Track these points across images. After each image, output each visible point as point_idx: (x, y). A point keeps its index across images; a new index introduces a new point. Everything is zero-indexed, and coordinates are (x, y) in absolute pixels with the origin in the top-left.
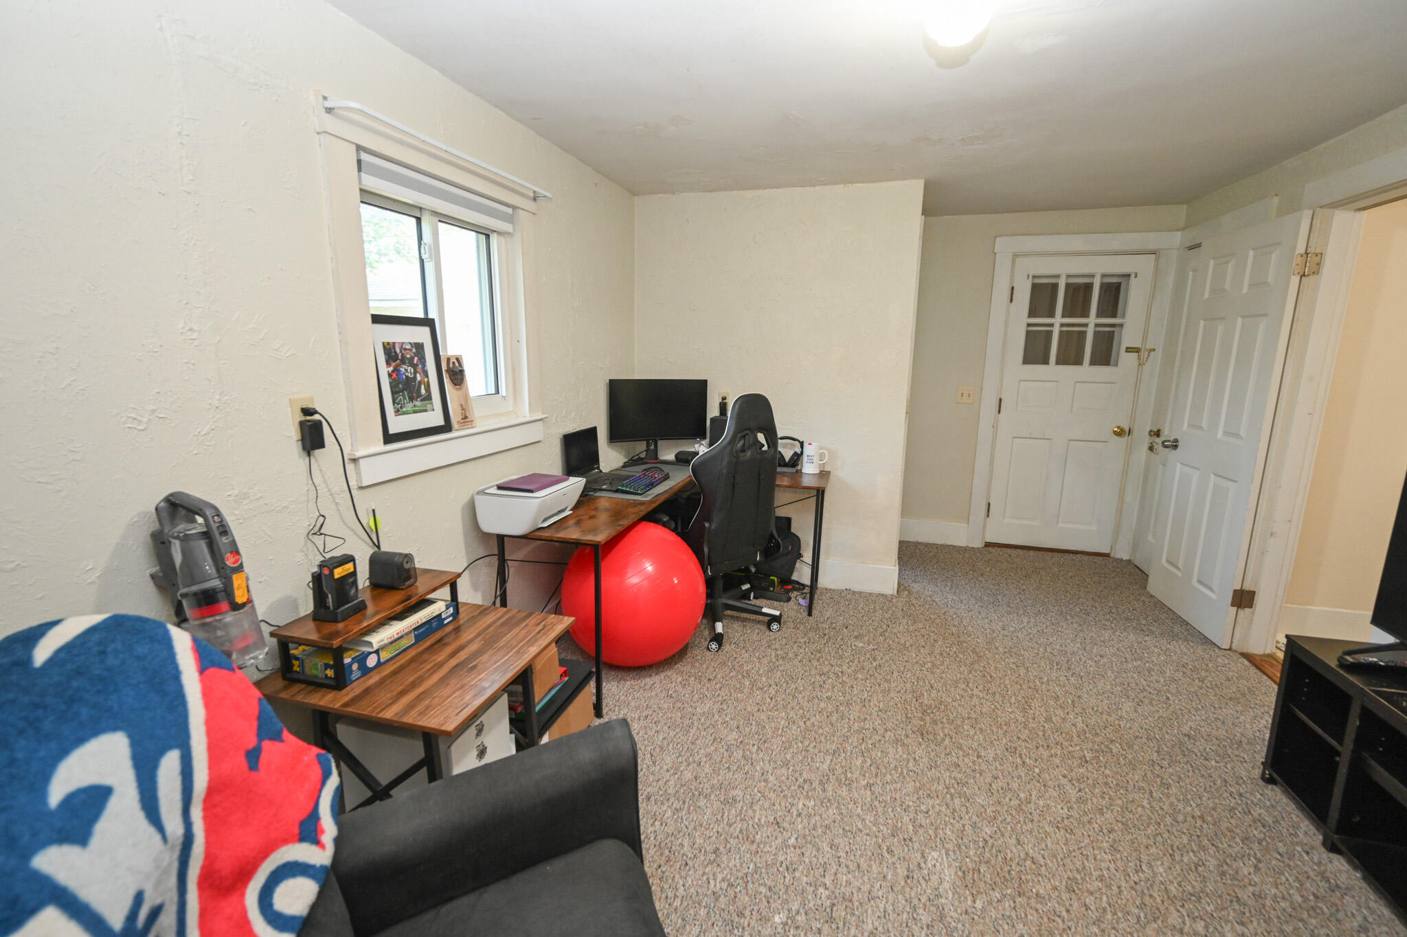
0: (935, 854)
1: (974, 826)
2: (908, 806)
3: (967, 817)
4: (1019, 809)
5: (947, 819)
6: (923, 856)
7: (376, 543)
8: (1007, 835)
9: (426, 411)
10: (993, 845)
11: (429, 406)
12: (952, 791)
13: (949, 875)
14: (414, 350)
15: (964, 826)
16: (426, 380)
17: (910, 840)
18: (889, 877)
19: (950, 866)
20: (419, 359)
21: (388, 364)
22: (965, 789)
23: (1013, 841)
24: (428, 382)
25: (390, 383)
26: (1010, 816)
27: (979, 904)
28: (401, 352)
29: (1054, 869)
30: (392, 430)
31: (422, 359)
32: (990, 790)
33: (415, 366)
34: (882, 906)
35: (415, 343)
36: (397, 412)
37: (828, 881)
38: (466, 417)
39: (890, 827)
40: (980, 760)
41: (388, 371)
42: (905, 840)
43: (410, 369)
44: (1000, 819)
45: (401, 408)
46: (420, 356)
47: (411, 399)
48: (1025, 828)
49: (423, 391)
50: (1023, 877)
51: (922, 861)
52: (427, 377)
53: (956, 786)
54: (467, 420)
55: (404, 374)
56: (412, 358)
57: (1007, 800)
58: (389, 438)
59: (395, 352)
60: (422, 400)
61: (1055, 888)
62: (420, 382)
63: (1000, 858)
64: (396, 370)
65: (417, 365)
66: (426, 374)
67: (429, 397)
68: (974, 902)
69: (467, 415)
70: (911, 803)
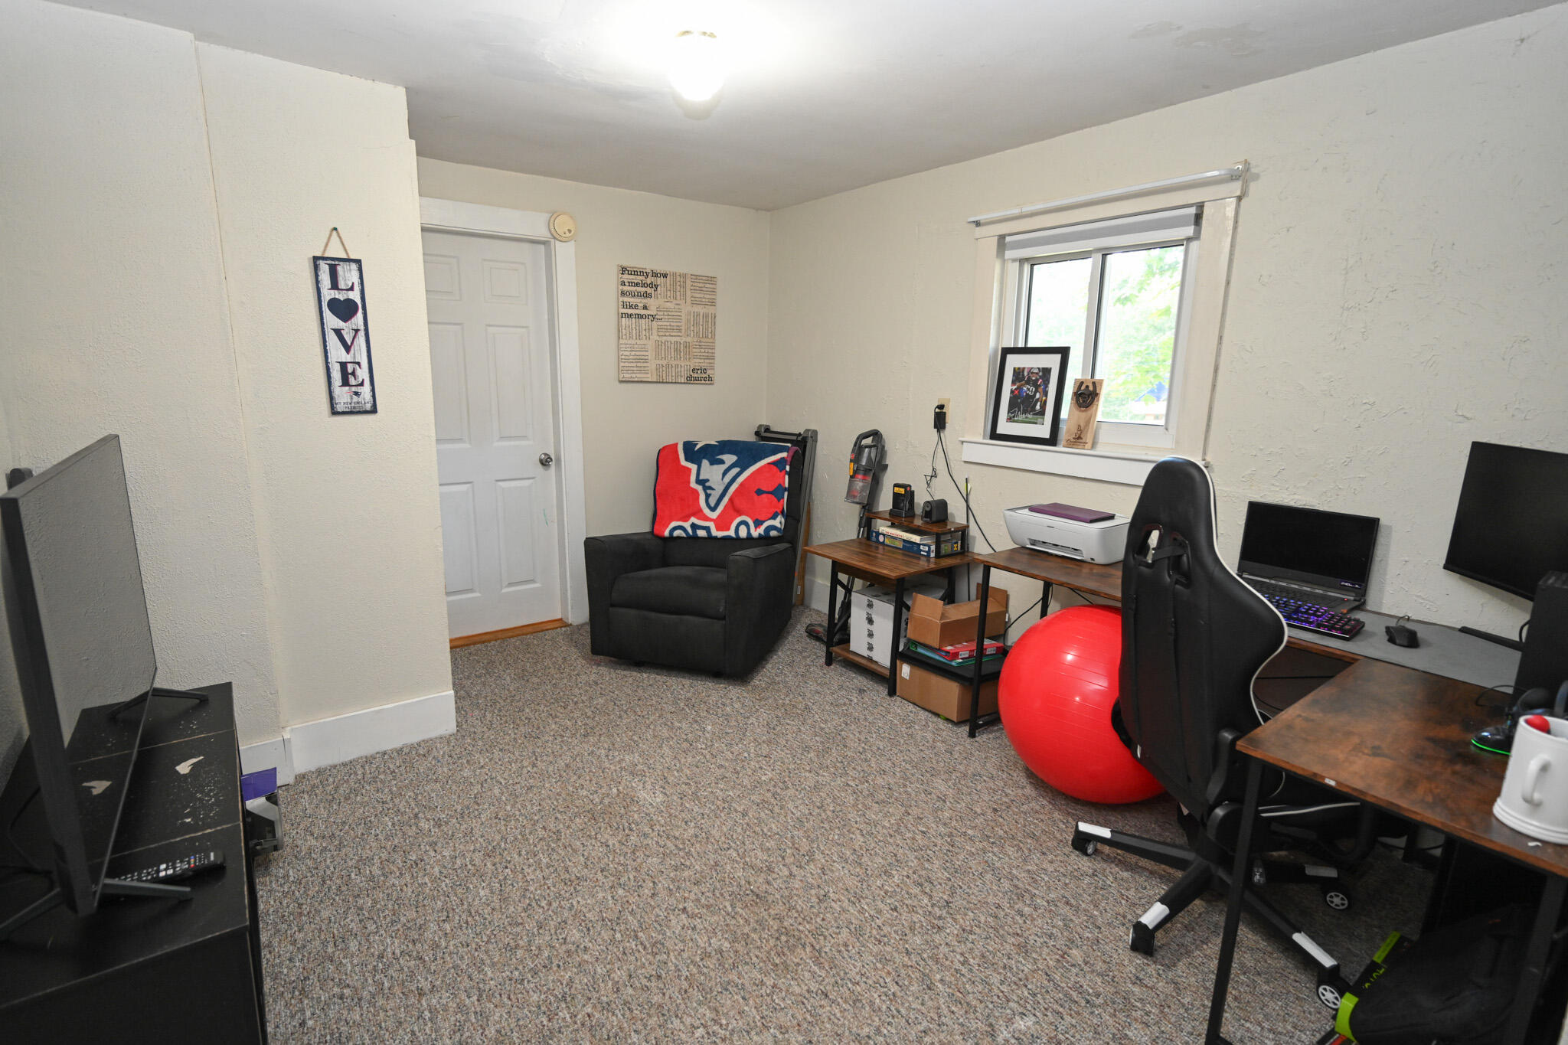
0: (658, 800)
1: (645, 835)
2: (703, 818)
3: (656, 839)
4: (618, 875)
5: (668, 828)
6: (665, 794)
7: (965, 497)
8: (617, 845)
9: (1036, 423)
10: (624, 830)
11: (1040, 420)
12: (681, 853)
13: (642, 794)
14: (1041, 374)
15: (653, 830)
16: (1044, 398)
17: (681, 798)
18: (675, 772)
19: (645, 799)
20: (1043, 381)
21: (1013, 383)
22: (673, 863)
23: (610, 843)
24: (1045, 401)
25: (1011, 397)
26: (622, 862)
27: (615, 790)
28: (1028, 374)
29: (573, 840)
30: (1000, 430)
31: (1047, 382)
32: (652, 877)
33: (1037, 387)
34: (667, 759)
35: (1043, 368)
36: (1010, 419)
37: (705, 752)
38: (1080, 438)
39: (702, 798)
40: (681, 907)
41: (1011, 389)
42: (685, 796)
43: (1033, 389)
44: (629, 855)
45: (1014, 417)
46: (1045, 379)
47: (1025, 412)
48: (606, 860)
49: (1038, 407)
50: (593, 821)
51: (664, 791)
52: (1046, 396)
53: (683, 860)
54: (1081, 441)
55: (1026, 392)
56: (1037, 380)
57: (632, 877)
58: (994, 435)
59: (1023, 375)
60: (1034, 414)
61: (569, 827)
62: (1038, 400)
63: (615, 824)
64: (1019, 388)
65: (1040, 386)
66: (1046, 394)
67: (1042, 413)
68: (618, 790)
69: (1082, 436)
70: (703, 821)
